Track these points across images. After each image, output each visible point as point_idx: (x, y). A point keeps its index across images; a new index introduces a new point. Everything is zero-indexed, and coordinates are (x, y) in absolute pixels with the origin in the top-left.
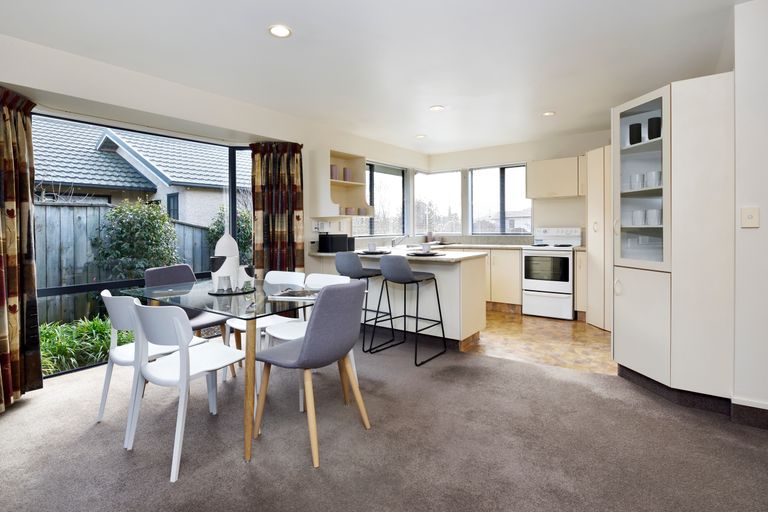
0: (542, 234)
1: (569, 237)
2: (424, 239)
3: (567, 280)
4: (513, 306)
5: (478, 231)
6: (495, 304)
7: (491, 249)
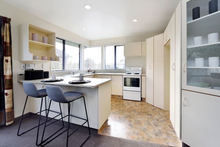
0: (129, 69)
1: (138, 70)
2: (88, 71)
3: (139, 87)
4: (120, 96)
5: (107, 68)
6: (113, 95)
7: (112, 75)
